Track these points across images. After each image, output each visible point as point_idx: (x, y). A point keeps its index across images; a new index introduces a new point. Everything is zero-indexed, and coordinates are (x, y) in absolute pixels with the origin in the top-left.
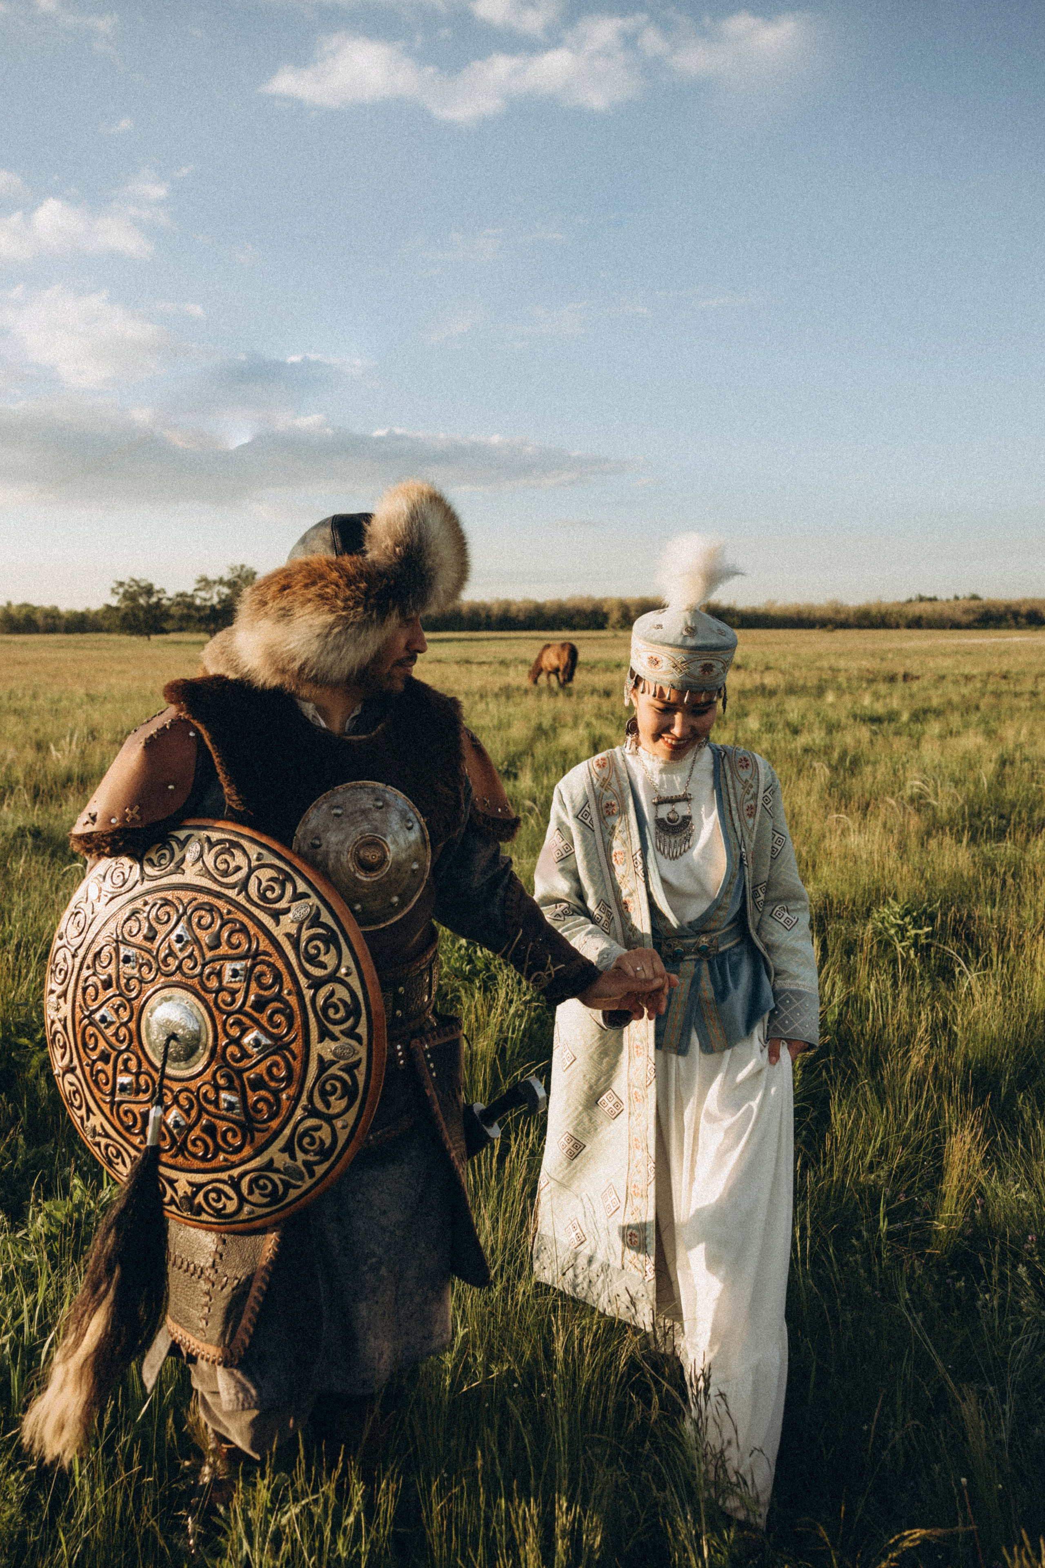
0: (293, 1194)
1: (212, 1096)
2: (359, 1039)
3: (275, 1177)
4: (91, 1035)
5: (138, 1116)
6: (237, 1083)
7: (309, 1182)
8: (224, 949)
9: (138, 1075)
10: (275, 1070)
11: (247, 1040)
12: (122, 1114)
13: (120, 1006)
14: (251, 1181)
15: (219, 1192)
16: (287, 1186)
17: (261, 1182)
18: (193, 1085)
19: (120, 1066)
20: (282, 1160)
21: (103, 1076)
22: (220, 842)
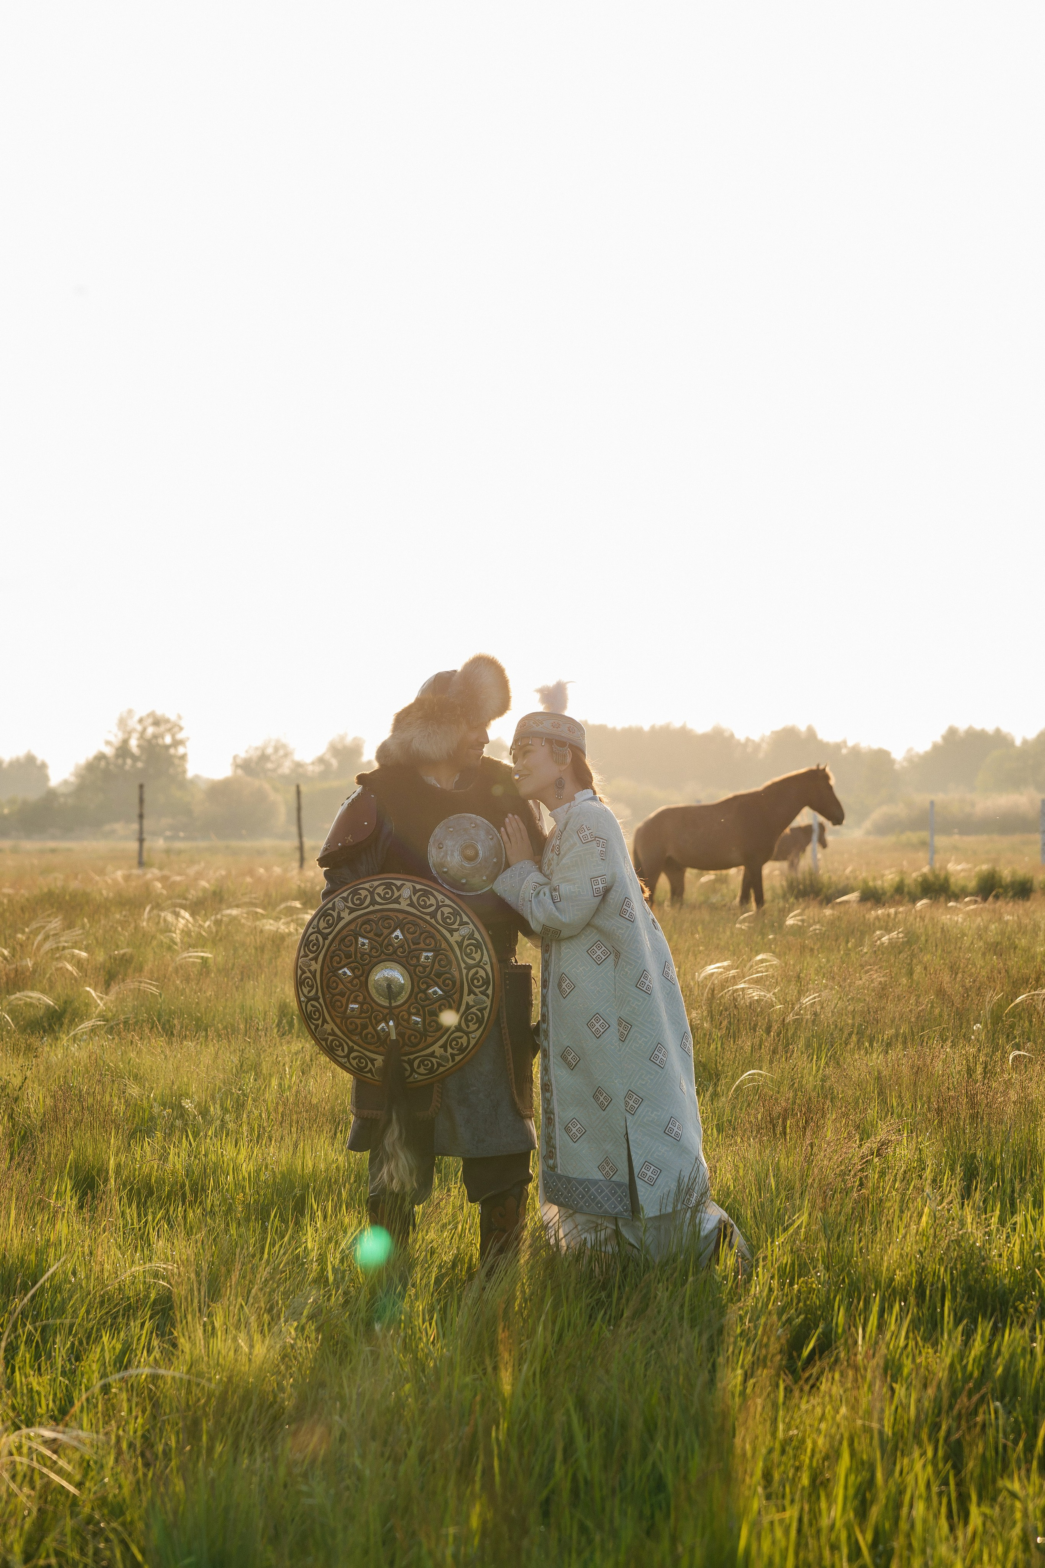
0: (442, 1069)
1: (406, 1017)
3: (434, 1060)
4: (333, 982)
5: (359, 1025)
6: (421, 1012)
7: (451, 1064)
9: (362, 1004)
10: (443, 1007)
11: (430, 991)
12: (348, 1023)
13: (355, 968)
14: (420, 1061)
16: (439, 1065)
17: (425, 1063)
18: (396, 1011)
19: (351, 999)
20: (439, 1051)
21: (339, 1004)
22: (420, 890)
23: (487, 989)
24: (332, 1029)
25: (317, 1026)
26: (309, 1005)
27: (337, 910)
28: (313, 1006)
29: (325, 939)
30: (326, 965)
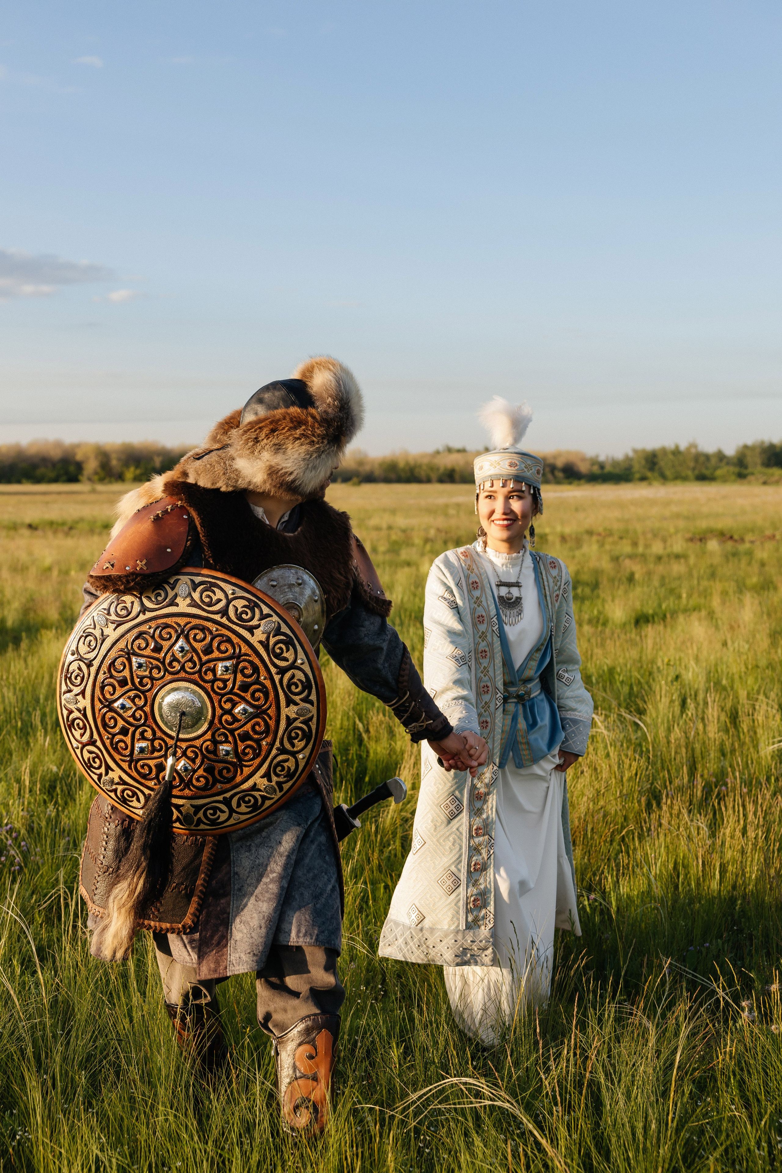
0: (268, 803)
1: (212, 748)
2: (311, 703)
3: (257, 794)
4: (110, 719)
5: (153, 768)
6: (230, 739)
7: (279, 795)
8: (216, 654)
9: (152, 741)
10: (257, 728)
11: (237, 710)
12: (139, 767)
13: (135, 697)
14: (239, 799)
15: (215, 809)
16: (265, 798)
17: (247, 799)
18: (198, 743)
19: (137, 736)
20: (263, 783)
21: (122, 745)
22: (201, 583)
23: (309, 694)
24: (120, 778)
25: (100, 776)
26: (85, 751)
27: (98, 627)
28: (90, 752)
29: (89, 665)
30: (96, 699)
